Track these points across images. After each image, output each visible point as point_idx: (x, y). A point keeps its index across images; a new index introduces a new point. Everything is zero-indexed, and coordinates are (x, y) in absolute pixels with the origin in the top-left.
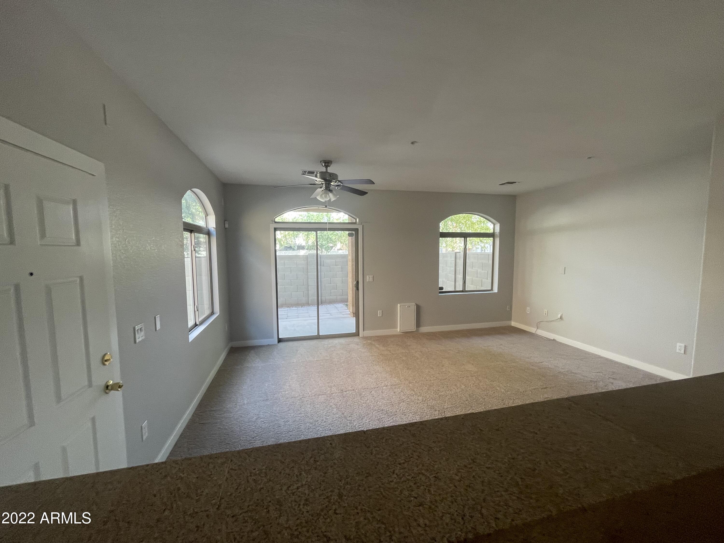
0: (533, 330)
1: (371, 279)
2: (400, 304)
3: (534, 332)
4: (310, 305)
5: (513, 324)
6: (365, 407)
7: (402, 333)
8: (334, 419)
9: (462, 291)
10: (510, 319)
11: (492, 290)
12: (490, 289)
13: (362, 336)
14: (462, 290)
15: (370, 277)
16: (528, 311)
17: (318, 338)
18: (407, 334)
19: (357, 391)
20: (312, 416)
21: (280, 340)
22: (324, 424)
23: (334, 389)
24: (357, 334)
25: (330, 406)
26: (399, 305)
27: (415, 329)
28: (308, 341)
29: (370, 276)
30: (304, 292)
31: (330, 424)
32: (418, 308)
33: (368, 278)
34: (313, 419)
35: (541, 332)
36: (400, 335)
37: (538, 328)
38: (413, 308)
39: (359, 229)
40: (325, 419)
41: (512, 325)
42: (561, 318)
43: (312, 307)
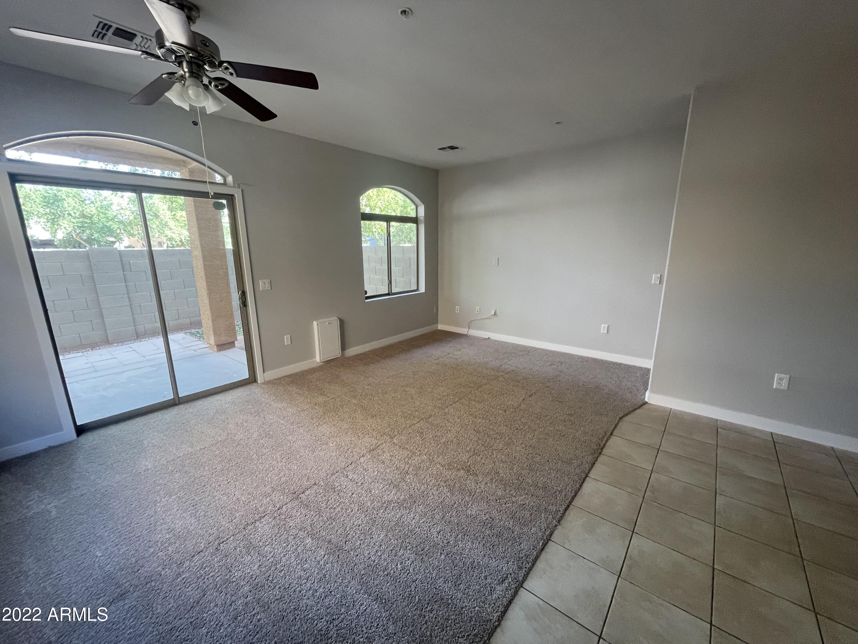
0: (463, 331)
1: (267, 286)
2: (317, 322)
3: (466, 333)
4: (112, 343)
5: (441, 327)
6: (358, 510)
7: (323, 363)
8: (322, 563)
9: (388, 294)
10: (436, 322)
11: (417, 290)
12: (416, 288)
13: (263, 381)
14: (387, 292)
15: (265, 283)
16: (457, 311)
17: (178, 402)
18: (328, 363)
19: (322, 484)
20: (270, 578)
21: (81, 430)
22: (308, 585)
23: (276, 497)
24: (252, 380)
25: (292, 537)
26: (315, 323)
27: (340, 354)
28: (156, 414)
29: (265, 281)
30: (93, 322)
31: (321, 580)
32: (342, 323)
33: (263, 285)
34: (277, 587)
35: (473, 332)
36: (322, 366)
37: (469, 329)
38: (336, 324)
39: (236, 195)
40: (302, 573)
41: (439, 328)
42: (495, 314)
43: (117, 346)
